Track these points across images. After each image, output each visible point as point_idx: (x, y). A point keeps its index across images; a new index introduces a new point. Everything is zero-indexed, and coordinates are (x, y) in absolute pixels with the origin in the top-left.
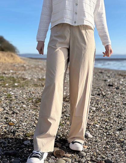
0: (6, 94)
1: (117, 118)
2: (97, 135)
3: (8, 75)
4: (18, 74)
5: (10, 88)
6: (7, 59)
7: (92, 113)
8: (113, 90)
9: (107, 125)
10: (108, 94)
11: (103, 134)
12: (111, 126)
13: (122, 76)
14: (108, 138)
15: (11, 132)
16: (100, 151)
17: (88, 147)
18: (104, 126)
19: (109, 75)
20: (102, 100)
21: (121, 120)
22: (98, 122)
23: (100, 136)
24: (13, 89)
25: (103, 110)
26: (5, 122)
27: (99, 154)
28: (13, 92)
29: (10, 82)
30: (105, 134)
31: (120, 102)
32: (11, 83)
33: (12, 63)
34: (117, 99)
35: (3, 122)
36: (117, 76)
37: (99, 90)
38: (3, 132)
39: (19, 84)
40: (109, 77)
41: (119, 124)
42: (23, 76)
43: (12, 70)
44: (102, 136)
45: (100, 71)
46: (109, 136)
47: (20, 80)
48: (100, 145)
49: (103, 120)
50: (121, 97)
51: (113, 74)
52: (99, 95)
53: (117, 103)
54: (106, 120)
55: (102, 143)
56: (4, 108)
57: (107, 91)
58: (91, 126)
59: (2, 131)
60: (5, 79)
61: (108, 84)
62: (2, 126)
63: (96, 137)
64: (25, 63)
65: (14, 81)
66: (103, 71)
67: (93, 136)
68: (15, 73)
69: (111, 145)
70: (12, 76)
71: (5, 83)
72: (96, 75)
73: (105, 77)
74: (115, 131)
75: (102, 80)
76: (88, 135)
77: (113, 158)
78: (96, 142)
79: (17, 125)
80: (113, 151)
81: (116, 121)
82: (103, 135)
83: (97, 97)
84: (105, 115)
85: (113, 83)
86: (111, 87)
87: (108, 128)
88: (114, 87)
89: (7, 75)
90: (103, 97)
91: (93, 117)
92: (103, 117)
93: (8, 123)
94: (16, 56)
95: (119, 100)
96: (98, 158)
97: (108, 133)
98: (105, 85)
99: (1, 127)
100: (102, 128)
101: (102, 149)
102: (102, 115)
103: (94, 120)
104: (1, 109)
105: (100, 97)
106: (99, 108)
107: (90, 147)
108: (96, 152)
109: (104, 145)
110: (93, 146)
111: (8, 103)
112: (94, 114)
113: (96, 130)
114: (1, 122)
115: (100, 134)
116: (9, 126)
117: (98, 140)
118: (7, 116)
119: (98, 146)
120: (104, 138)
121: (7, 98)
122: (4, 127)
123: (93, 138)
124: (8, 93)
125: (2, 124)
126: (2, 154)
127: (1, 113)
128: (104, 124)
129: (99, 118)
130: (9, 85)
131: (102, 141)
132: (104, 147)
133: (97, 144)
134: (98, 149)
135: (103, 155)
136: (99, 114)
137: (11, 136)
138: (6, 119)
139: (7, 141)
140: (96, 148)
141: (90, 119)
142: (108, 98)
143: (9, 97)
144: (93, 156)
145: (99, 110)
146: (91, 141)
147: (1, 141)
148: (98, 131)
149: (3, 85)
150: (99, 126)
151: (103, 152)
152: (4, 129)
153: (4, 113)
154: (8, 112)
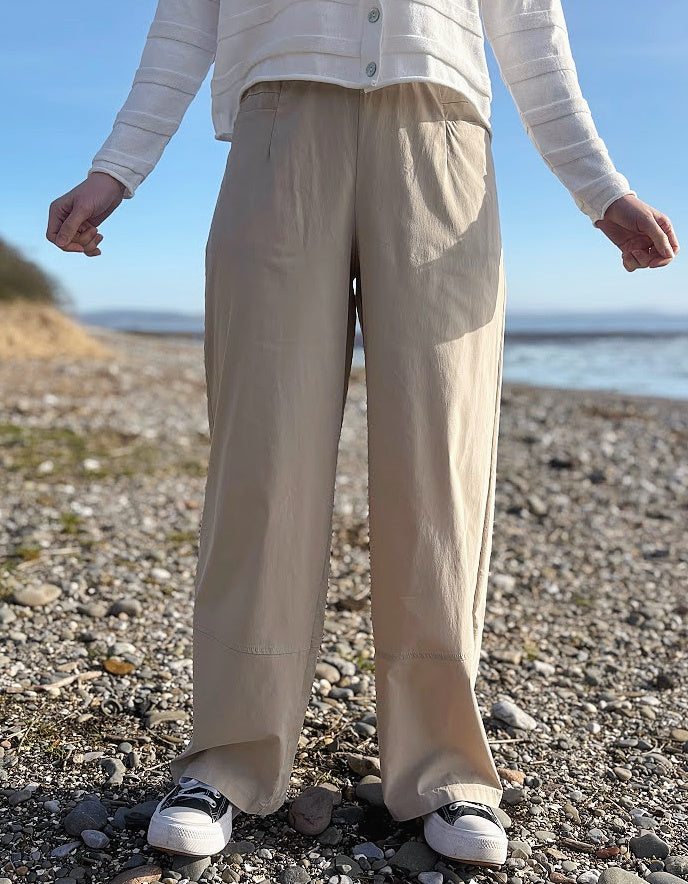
0: (55, 514)
1: (629, 629)
2: (557, 714)
3: (39, 417)
4: (85, 411)
5: (65, 483)
6: (18, 335)
7: (502, 605)
8: (576, 485)
9: (589, 665)
10: (560, 509)
11: (583, 709)
12: (611, 669)
13: (606, 416)
14: (610, 729)
15: (127, 711)
16: (589, 795)
17: (530, 779)
18: (578, 670)
19: (541, 413)
20: (534, 536)
21: (650, 638)
22: (543, 647)
23: (566, 717)
24: (83, 487)
25: (554, 589)
26: (81, 656)
27: (593, 813)
28: (85, 505)
29: (59, 455)
30: (592, 708)
31: (623, 544)
32: (63, 461)
33: (45, 360)
34: (610, 533)
35: (73, 659)
36: (584, 420)
37: (509, 488)
38: (85, 712)
39: (105, 461)
40: (542, 422)
41: (645, 654)
42: (114, 423)
43: (54, 392)
44: (580, 718)
46: (614, 719)
47: (104, 440)
48: (583, 766)
49: (562, 639)
50: (625, 521)
51: (560, 409)
52: (515, 511)
53: (611, 552)
54: (581, 640)
55: (590, 754)
56: (60, 585)
57: (550, 491)
58: (517, 672)
59: (80, 704)
60: (31, 438)
61: (546, 458)
62: (76, 682)
63: (549, 723)
64: (110, 360)
65: (79, 449)
67: (537, 717)
68: (73, 409)
69: (636, 761)
70: (60, 424)
71: (36, 458)
73: (522, 422)
74: (634, 690)
76: (511, 716)
77: (664, 829)
78: (558, 748)
79: (148, 672)
80: (655, 792)
81: (627, 644)
82: (585, 716)
83: (509, 524)
84: (570, 614)
85: (568, 454)
86: (565, 473)
87: (600, 680)
88: (577, 475)
89: (33, 421)
90: (541, 523)
91: (511, 625)
92: (560, 625)
93: (104, 663)
94: (67, 322)
95: (618, 538)
96: (595, 832)
97: (604, 704)
98: (533, 462)
99: (72, 685)
100: (568, 681)
101: (598, 786)
102: (552, 615)
103: (523, 641)
104: (47, 594)
105: (523, 522)
106: (531, 577)
107: (535, 774)
108: (572, 800)
109: (602, 766)
110: (547, 770)
111: (74, 561)
112: (511, 607)
113: (545, 689)
114: (63, 657)
115: (568, 707)
116: (111, 680)
117: (565, 741)
118: (87, 627)
119: (575, 772)
120: (592, 726)
121: (63, 537)
122: (85, 683)
123: (539, 730)
124: (65, 508)
125: (73, 671)
126: (108, 822)
127: (51, 613)
128: (575, 656)
129: (545, 629)
130: (59, 469)
131: (586, 745)
132: (601, 772)
133: (568, 762)
134: (577, 785)
135: (613, 818)
136: (538, 608)
137: (133, 728)
138: (83, 644)
139: (118, 756)
140: (568, 779)
141: (500, 636)
142: (562, 527)
143: (73, 528)
144: (567, 820)
145: (535, 590)
146: (532, 747)
147: (88, 757)
148: (553, 694)
149: (24, 471)
150: (553, 670)
151: (608, 801)
152: (86, 694)
153: (68, 613)
154: (84, 607)
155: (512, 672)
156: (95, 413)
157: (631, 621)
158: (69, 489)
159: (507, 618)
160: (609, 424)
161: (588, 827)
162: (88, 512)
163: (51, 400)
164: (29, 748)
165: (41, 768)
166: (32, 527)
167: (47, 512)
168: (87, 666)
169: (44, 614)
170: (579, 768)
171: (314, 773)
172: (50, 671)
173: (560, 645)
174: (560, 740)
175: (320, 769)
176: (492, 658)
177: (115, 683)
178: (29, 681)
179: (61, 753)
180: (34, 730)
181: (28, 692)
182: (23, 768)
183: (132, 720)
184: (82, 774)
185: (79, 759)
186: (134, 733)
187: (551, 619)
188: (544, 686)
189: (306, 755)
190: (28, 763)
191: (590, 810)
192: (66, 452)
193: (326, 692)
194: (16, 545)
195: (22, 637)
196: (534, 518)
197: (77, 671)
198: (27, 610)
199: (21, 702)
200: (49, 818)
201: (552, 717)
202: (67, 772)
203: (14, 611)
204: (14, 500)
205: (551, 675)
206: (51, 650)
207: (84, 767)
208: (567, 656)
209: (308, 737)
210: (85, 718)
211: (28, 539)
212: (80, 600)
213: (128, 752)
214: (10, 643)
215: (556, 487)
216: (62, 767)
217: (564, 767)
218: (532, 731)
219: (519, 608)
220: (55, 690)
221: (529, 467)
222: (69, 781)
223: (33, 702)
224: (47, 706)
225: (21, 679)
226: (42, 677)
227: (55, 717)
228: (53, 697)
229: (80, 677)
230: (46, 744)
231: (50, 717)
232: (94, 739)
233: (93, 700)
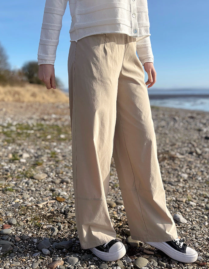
0: (49, 151)
2: (194, 219)
3: (49, 121)
4: (63, 119)
5: (53, 142)
6: (46, 96)
7: (183, 183)
9: (208, 203)
10: (206, 153)
11: (203, 217)
15: (61, 213)
16: (200, 245)
17: (182, 239)
18: (203, 205)
19: (204, 121)
20: (196, 161)
22: (194, 197)
23: (197, 220)
24: (59, 143)
25: (200, 178)
26: (50, 196)
28: (59, 149)
29: (53, 133)
30: (206, 217)
32: (55, 135)
33: (53, 104)
35: (48, 196)
37: (190, 145)
38: (49, 213)
39: (67, 135)
40: (205, 124)
43: (55, 114)
44: (202, 220)
45: (190, 115)
47: (68, 129)
48: (200, 236)
49: (200, 195)
52: (191, 153)
54: (206, 195)
55: (203, 232)
56: (47, 173)
57: (204, 147)
58: (184, 205)
59: (48, 210)
60: (46, 128)
61: (204, 136)
62: (47, 203)
63: (191, 221)
65: (59, 131)
66: (194, 115)
67: (188, 219)
68: (60, 119)
70: (55, 123)
71: (46, 134)
72: (184, 121)
73: (198, 124)
75: (195, 130)
76: (179, 219)
78: (193, 229)
79: (70, 201)
83: (189, 157)
84: (204, 186)
89: (48, 123)
90: (199, 157)
91: (184, 190)
92: (200, 190)
93: (57, 198)
94: (60, 92)
96: (199, 257)
98: (200, 137)
99: (46, 204)
100: (200, 208)
101: (204, 243)
102: (198, 187)
103: (187, 195)
104: (43, 176)
105: (193, 157)
106: (193, 175)
107: (184, 238)
108: (194, 247)
109: (206, 236)
110: (188, 237)
111: (53, 166)
112: (185, 184)
113: (192, 211)
114: (45, 196)
115: (198, 217)
116: (58, 203)
117: (195, 227)
118: (54, 187)
119: (197, 237)
120: (205, 223)
121: (51, 159)
122: (50, 204)
123: (188, 224)
124: (52, 150)
125: (47, 200)
126: (50, 246)
127: (44, 182)
128: (203, 200)
129: (195, 191)
130: (53, 138)
131: (202, 229)
133: (195, 234)
134: (197, 242)
135: (207, 253)
136: (194, 184)
137: (62, 218)
138: (51, 192)
139: (56, 227)
140: (194, 239)
141: (180, 193)
142: (206, 159)
143: (54, 156)
145: (194, 179)
146: (185, 229)
147: (48, 226)
148: (194, 212)
149: (43, 138)
150: (195, 204)
151: (206, 248)
152: (50, 207)
153: (49, 182)
154: (54, 180)
155: (182, 205)
156: (66, 120)
158: (55, 144)
159: (183, 187)
162: (59, 151)
163: (54, 116)
164: (31, 223)
165: (34, 229)
166: (42, 156)
167: (47, 151)
168: (51, 199)
169: (42, 182)
172: (40, 200)
173: (199, 197)
174: (194, 227)
176: (176, 200)
177: (59, 204)
178: (34, 203)
179: (40, 225)
180: (33, 218)
181: (33, 206)
182: (28, 229)
183: (62, 216)
184: (45, 231)
185: (45, 227)
186: (62, 219)
187: (197, 188)
188: (192, 209)
190: (30, 227)
191: (200, 250)
192: (56, 132)
193: (122, 209)
194: (37, 161)
195: (34, 189)
196: (197, 156)
197: (48, 200)
198: (37, 181)
199: (30, 209)
200: (34, 244)
201: (193, 220)
202: (41, 231)
203: (33, 181)
204: (38, 147)
205: (195, 206)
206: (42, 193)
207: (46, 229)
208: (201, 200)
209: (115, 223)
211: (40, 159)
212: (53, 178)
213: (59, 225)
214: (30, 191)
215: (206, 145)
216: (40, 229)
217: (194, 236)
218: (186, 224)
219: (188, 184)
220: (41, 206)
221: (198, 139)
222: (41, 233)
223: (34, 209)
224: (38, 210)
225: (31, 202)
226: (38, 202)
227: (40, 214)
228: (40, 208)
229: (49, 202)
230: (36, 222)
231: (38, 214)
232: (50, 221)
233: (52, 209)
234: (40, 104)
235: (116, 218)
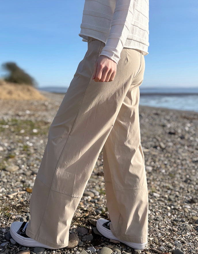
0: (22, 145)
1: (185, 184)
2: (157, 210)
3: (24, 117)
4: (37, 115)
5: (26, 136)
6: (21, 94)
8: (175, 140)
9: (170, 194)
10: (169, 147)
11: (166, 208)
12: (177, 196)
13: (188, 119)
14: (174, 215)
16: (163, 235)
18: (167, 196)
19: (168, 117)
20: (160, 155)
21: (191, 187)
22: (157, 189)
23: (160, 211)
24: (31, 137)
25: (164, 171)
26: (21, 187)
27: (163, 241)
28: (31, 142)
29: (27, 128)
30: (169, 208)
31: (187, 158)
32: (28, 130)
33: (28, 101)
34: (183, 154)
35: (18, 188)
36: (181, 120)
37: (155, 140)
38: (19, 203)
39: (39, 130)
41: (188, 192)
42: (44, 119)
43: (29, 110)
44: (164, 211)
45: (154, 112)
46: (175, 212)
47: (40, 124)
49: (163, 186)
50: (189, 151)
51: (174, 117)
52: (155, 147)
53: (183, 160)
54: (169, 187)
55: (166, 223)
56: (18, 166)
57: (167, 141)
59: (18, 201)
60: (20, 123)
61: (168, 131)
62: (17, 194)
63: (155, 212)
64: (46, 101)
65: (33, 126)
66: (159, 112)
67: (151, 210)
68: (33, 115)
69: (180, 226)
70: (29, 119)
71: (20, 129)
72: (150, 117)
73: (163, 120)
74: (183, 203)
75: (159, 125)
77: (184, 247)
78: (156, 220)
80: (184, 235)
81: (183, 189)
82: (166, 210)
83: (153, 151)
85: (174, 130)
86: (173, 136)
87: (173, 199)
88: (176, 136)
89: (22, 118)
90: (163, 151)
92: (163, 182)
93: (27, 189)
94: (35, 90)
95: (186, 156)
96: (162, 247)
97: (172, 207)
98: (164, 133)
99: (16, 195)
100: (163, 199)
101: (166, 233)
102: (162, 179)
103: (151, 187)
104: (15, 168)
105: (157, 151)
106: (157, 167)
108: (157, 237)
109: (169, 227)
110: (152, 227)
111: (24, 159)
112: (150, 176)
113: (155, 202)
114: (16, 187)
115: (161, 207)
116: (28, 194)
117: (158, 218)
118: (24, 178)
119: (160, 228)
120: (168, 214)
121: (23, 152)
123: (151, 214)
124: (25, 144)
125: (17, 191)
127: (15, 174)
128: (166, 192)
129: (159, 183)
130: (26, 132)
131: (165, 220)
132: (168, 228)
133: (158, 225)
134: (160, 232)
135: (169, 243)
136: (158, 177)
138: (22, 183)
139: (25, 217)
140: (158, 230)
142: (169, 152)
143: (26, 149)
144: (154, 243)
145: (158, 171)
147: (17, 217)
148: (157, 204)
149: (16, 133)
150: (159, 196)
151: (168, 238)
152: (20, 198)
153: (20, 174)
154: (25, 173)
156: (39, 116)
157: (185, 182)
158: (28, 138)
160: (189, 121)
161: (160, 246)
162: (31, 145)
163: (28, 112)
164: (1, 213)
165: (3, 219)
166: (14, 149)
167: (20, 144)
168: (22, 190)
169: (13, 174)
170: (162, 227)
171: (81, 224)
172: (11, 191)
173: (162, 188)
174: (157, 218)
175: (83, 223)
177: (29, 195)
178: (4, 194)
179: (9, 215)
180: (3, 208)
181: (4, 197)
185: (14, 217)
188: (155, 201)
189: (79, 219)
191: (162, 240)
192: (29, 127)
193: (89, 200)
194: (10, 154)
195: (5, 180)
196: (161, 150)
197: (19, 191)
198: (9, 173)
199: (1, 200)
200: (2, 234)
201: (156, 210)
202: (10, 221)
203: (5, 173)
204: (11, 141)
206: (13, 185)
207: (15, 220)
208: (164, 191)
209: (81, 213)
210: (18, 205)
211: (13, 152)
212: (24, 170)
213: (28, 215)
214: (2, 182)
215: (169, 140)
216: (9, 219)
219: (152, 177)
220: (11, 196)
221: (162, 134)
222: (10, 223)
223: (4, 200)
224: (8, 201)
225: (2, 193)
226: (9, 193)
227: (10, 204)
228: (10, 199)
229: (19, 193)
230: (6, 212)
231: (8, 204)
232: (19, 211)
233: (21, 200)
234: (16, 101)
235: (82, 209)
